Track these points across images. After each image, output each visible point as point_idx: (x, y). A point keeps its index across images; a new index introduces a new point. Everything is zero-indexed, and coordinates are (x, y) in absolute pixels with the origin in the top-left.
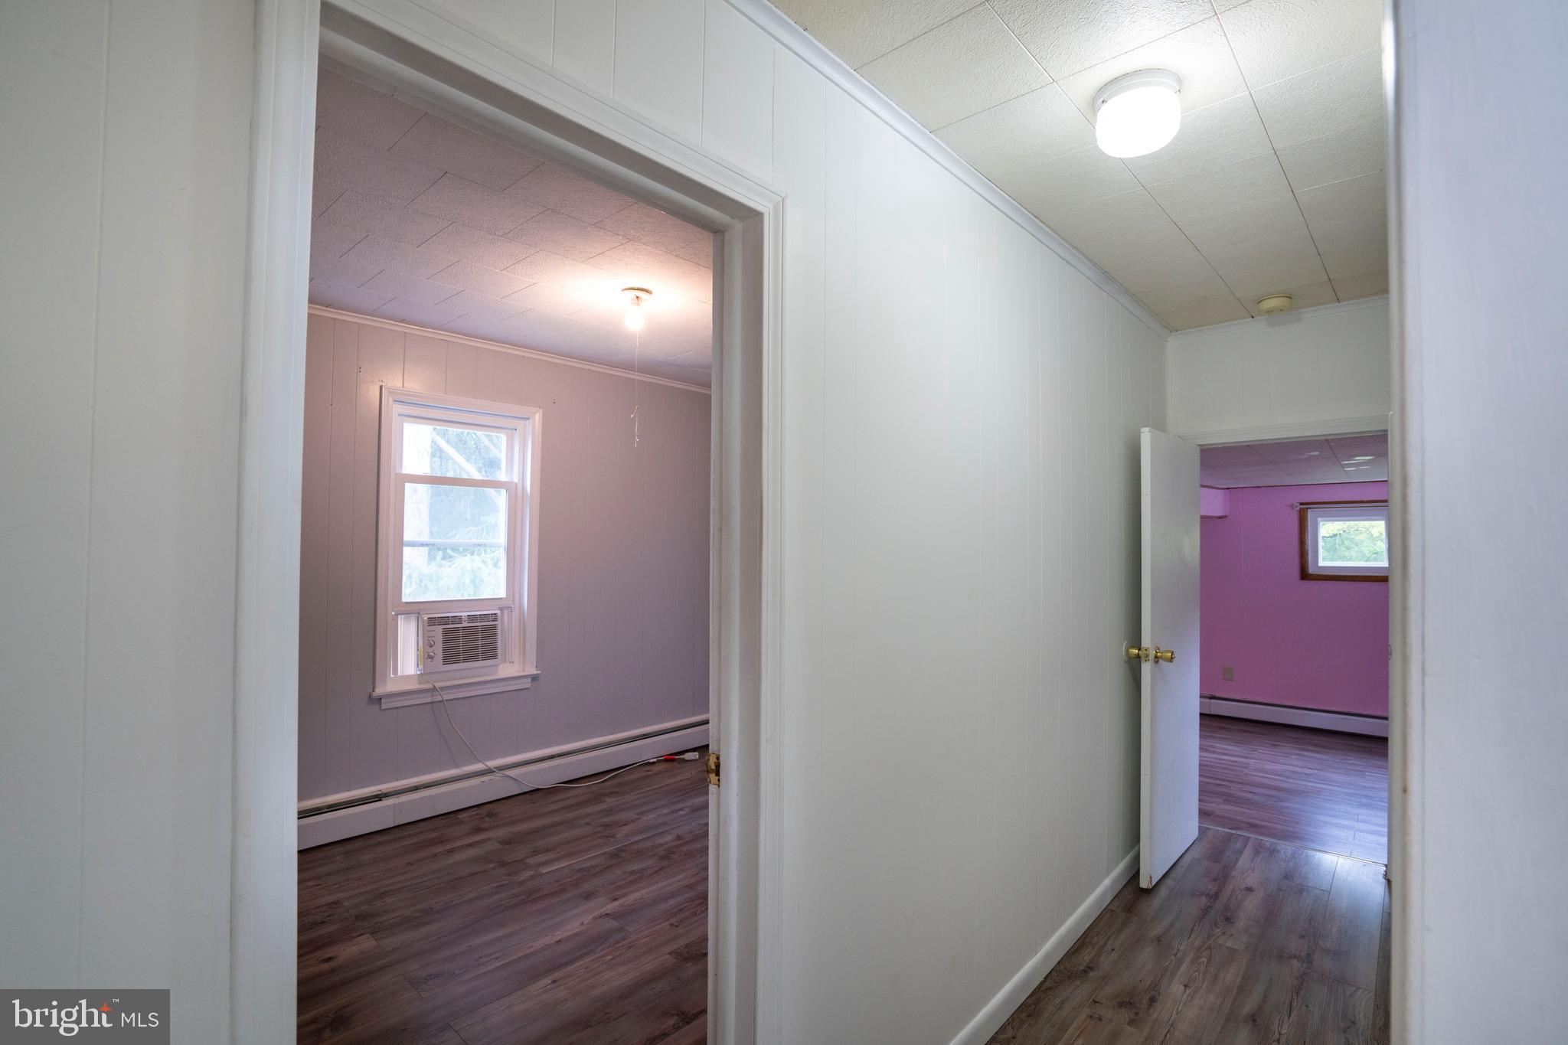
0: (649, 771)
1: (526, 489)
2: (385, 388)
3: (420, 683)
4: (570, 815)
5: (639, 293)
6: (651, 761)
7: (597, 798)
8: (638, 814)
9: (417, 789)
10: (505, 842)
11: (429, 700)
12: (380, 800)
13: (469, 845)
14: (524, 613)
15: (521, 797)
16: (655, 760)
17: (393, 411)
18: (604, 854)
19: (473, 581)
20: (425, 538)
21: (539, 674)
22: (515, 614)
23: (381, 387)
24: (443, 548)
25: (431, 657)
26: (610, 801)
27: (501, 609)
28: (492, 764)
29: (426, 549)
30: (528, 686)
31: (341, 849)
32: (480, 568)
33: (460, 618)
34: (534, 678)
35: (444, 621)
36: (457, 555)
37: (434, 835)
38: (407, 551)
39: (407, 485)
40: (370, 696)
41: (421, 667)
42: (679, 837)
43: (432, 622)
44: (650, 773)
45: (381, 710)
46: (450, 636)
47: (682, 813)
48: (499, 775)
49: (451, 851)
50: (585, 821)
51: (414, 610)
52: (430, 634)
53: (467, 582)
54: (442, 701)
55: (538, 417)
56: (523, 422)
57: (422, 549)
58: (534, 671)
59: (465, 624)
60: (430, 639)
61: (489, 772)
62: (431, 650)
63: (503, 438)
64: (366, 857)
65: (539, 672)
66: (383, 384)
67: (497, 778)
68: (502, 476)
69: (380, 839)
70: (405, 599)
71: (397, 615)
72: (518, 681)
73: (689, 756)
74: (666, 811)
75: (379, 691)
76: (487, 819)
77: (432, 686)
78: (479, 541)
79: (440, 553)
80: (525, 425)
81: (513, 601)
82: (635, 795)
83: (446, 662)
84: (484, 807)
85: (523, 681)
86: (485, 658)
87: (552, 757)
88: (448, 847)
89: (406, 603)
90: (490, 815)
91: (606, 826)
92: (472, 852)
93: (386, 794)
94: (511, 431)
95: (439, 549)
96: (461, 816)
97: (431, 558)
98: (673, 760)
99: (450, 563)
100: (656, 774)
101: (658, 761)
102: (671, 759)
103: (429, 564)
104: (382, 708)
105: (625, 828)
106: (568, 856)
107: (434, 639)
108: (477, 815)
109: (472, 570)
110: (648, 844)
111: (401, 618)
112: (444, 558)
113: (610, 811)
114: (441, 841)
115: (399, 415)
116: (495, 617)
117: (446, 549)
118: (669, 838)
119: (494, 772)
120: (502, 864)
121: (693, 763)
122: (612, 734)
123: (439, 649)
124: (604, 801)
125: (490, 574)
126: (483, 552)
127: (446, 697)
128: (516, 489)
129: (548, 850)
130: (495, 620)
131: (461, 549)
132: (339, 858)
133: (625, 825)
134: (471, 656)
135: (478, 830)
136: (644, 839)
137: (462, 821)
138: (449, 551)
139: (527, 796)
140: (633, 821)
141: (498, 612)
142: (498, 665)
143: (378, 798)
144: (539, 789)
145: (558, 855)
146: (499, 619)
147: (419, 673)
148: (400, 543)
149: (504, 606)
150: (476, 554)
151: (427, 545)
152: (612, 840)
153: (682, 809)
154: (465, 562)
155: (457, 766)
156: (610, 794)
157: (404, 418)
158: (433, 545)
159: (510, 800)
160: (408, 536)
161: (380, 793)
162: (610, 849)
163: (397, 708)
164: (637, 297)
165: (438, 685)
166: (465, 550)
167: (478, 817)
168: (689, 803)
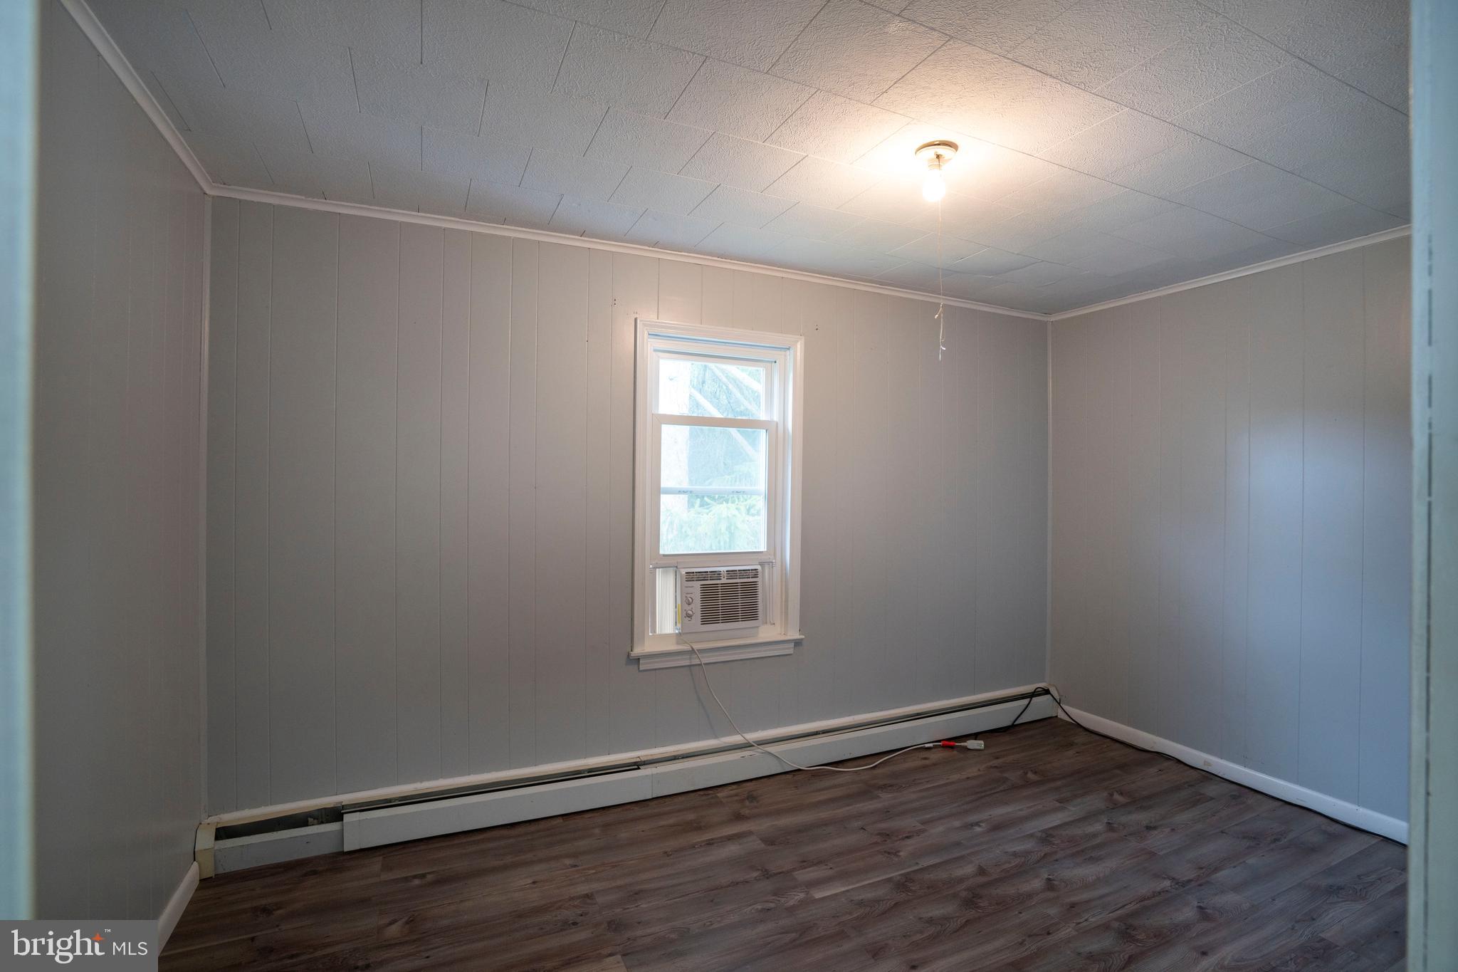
0: (925, 759)
1: (788, 430)
2: (641, 321)
3: (678, 643)
4: (842, 811)
5: (941, 150)
6: (927, 745)
7: (867, 791)
8: (923, 823)
9: (674, 759)
10: (770, 841)
11: (687, 663)
12: (639, 768)
13: (730, 838)
14: (786, 570)
15: (783, 777)
16: (931, 745)
17: (649, 346)
18: (889, 880)
19: (728, 528)
20: (685, 486)
21: (802, 639)
22: (777, 570)
23: (636, 320)
24: (700, 496)
25: (689, 616)
26: (886, 799)
27: (762, 564)
28: (752, 736)
29: (684, 497)
30: (791, 651)
31: (599, 819)
32: (734, 516)
33: (719, 573)
34: (797, 643)
35: (702, 576)
36: (715, 503)
37: (691, 816)
38: (664, 499)
39: (664, 427)
40: (629, 655)
41: (679, 626)
42: (982, 871)
43: (691, 577)
44: (927, 762)
45: (640, 671)
46: (708, 593)
47: (978, 829)
48: (759, 750)
49: (710, 843)
50: (859, 824)
51: (672, 563)
52: (690, 590)
53: (723, 530)
54: (700, 665)
55: (799, 347)
56: (783, 353)
57: (682, 496)
58: (796, 636)
59: (724, 581)
60: (689, 596)
61: (747, 746)
62: (688, 608)
63: (761, 371)
64: (624, 834)
65: (803, 637)
66: (637, 316)
67: (758, 754)
68: (763, 416)
69: (638, 812)
70: (662, 552)
71: (655, 568)
72: (781, 646)
73: (972, 744)
74: (957, 823)
75: (637, 651)
76: (747, 803)
77: (689, 648)
78: (736, 488)
79: (698, 501)
80: (785, 356)
81: (775, 554)
82: (914, 792)
83: (705, 621)
84: (745, 784)
85: (786, 646)
86: (745, 619)
87: (816, 733)
88: (707, 836)
89: (664, 555)
90: (751, 797)
91: (886, 835)
92: (732, 849)
93: (644, 761)
94: (769, 364)
95: (697, 497)
96: (722, 794)
97: (691, 505)
98: (952, 747)
99: (707, 511)
100: (935, 765)
101: (935, 747)
102: (949, 744)
103: (689, 511)
104: (641, 669)
105: (909, 842)
106: (843, 876)
107: (692, 596)
108: (736, 795)
109: (728, 517)
110: (943, 875)
111: (659, 571)
112: (701, 506)
113: (887, 813)
114: (697, 827)
115: (655, 350)
116: (755, 573)
117: (703, 497)
118: (969, 869)
119: (753, 746)
120: (767, 875)
121: (976, 753)
122: (881, 710)
123: (697, 607)
124: (878, 797)
125: (743, 521)
126: (737, 500)
127: (704, 661)
128: (777, 427)
129: (819, 862)
130: (756, 576)
131: (717, 496)
132: (597, 831)
133: (907, 837)
134: (731, 616)
135: (738, 817)
136: (933, 866)
137: (721, 802)
138: (706, 499)
139: (789, 776)
140: (919, 832)
141: (759, 567)
142: (757, 627)
143: (637, 765)
144: (799, 770)
145: (830, 872)
146: (760, 575)
147: (677, 632)
148: (657, 491)
149: (765, 560)
150: (730, 502)
151: (685, 492)
152: (896, 859)
153: (977, 824)
154: (722, 509)
155: (716, 737)
156: (883, 787)
157: (660, 354)
158: (691, 492)
159: (772, 780)
160: (665, 483)
161: (638, 760)
162: (895, 874)
163: (655, 669)
164: (938, 157)
165: (696, 647)
166: (720, 498)
167: (736, 798)
168: (984, 815)
